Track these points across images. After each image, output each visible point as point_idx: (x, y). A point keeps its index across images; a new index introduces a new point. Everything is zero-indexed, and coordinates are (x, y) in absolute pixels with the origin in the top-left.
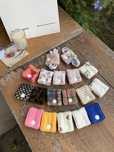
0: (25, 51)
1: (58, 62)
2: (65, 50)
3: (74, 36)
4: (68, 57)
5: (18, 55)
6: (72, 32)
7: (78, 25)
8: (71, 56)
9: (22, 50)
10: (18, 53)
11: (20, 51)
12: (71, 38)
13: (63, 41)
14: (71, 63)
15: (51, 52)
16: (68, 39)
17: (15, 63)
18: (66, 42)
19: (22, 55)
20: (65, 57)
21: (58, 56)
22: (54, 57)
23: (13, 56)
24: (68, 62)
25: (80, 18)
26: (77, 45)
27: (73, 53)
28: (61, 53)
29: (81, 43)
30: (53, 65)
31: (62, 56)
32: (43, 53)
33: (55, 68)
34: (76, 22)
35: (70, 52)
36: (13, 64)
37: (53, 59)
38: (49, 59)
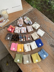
0: (8, 19)
1: (23, 23)
2: (25, 18)
3: (29, 11)
4: (27, 21)
5: (5, 21)
6: (28, 10)
7: (31, 6)
8: (28, 20)
9: (6, 19)
10: (5, 20)
11: (6, 20)
12: (28, 12)
13: (24, 14)
14: (28, 23)
15: (19, 19)
16: (27, 13)
17: (4, 25)
18: (25, 14)
19: (7, 21)
20: (25, 21)
21: (22, 20)
23: (3, 22)
24: (27, 23)
25: (32, 3)
26: (31, 15)
27: (29, 19)
28: (24, 19)
29: (32, 14)
30: (20, 24)
31: (24, 20)
32: (16, 20)
33: (22, 26)
34: (30, 5)
35: (28, 18)
36: (3, 26)
37: (20, 22)
38: (18, 22)
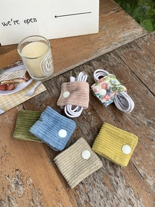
2: (100, 74)
3: (126, 42)
6: (122, 35)
7: (133, 22)
11: (30, 81)
15: (72, 79)
19: (32, 90)
21: (86, 88)
22: (77, 89)
23: (14, 89)
25: (137, 10)
28: (92, 81)
30: (73, 107)
31: (94, 87)
34: (129, 17)
35: (111, 80)
37: (75, 95)
38: (66, 94)
